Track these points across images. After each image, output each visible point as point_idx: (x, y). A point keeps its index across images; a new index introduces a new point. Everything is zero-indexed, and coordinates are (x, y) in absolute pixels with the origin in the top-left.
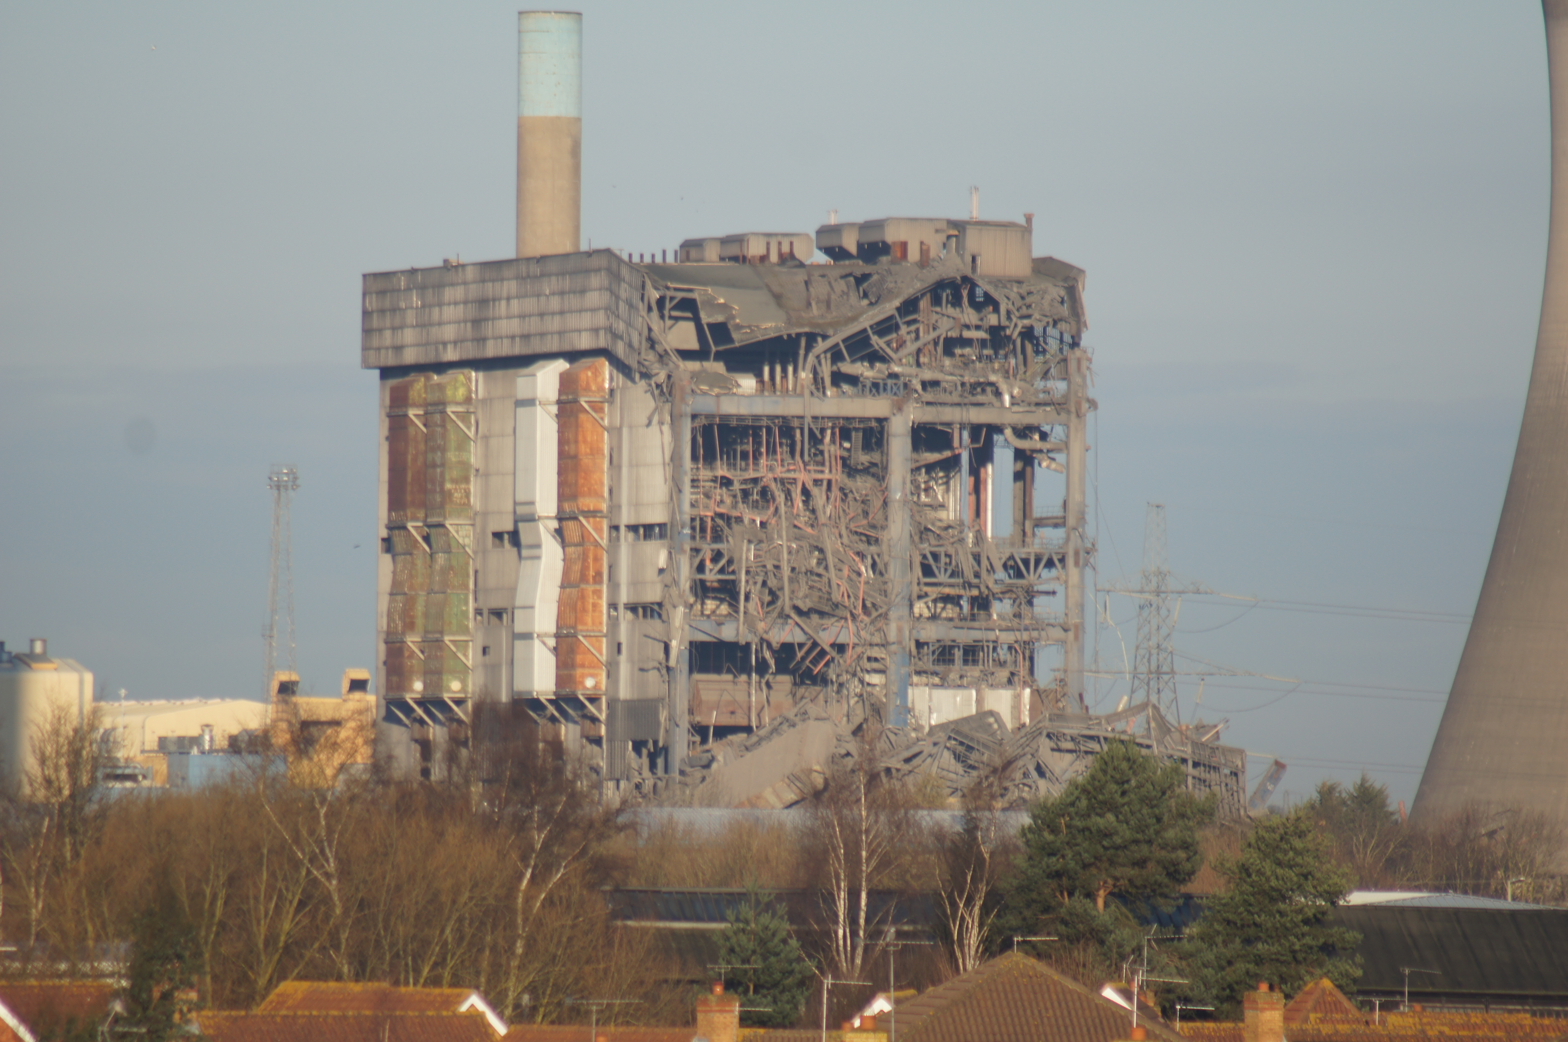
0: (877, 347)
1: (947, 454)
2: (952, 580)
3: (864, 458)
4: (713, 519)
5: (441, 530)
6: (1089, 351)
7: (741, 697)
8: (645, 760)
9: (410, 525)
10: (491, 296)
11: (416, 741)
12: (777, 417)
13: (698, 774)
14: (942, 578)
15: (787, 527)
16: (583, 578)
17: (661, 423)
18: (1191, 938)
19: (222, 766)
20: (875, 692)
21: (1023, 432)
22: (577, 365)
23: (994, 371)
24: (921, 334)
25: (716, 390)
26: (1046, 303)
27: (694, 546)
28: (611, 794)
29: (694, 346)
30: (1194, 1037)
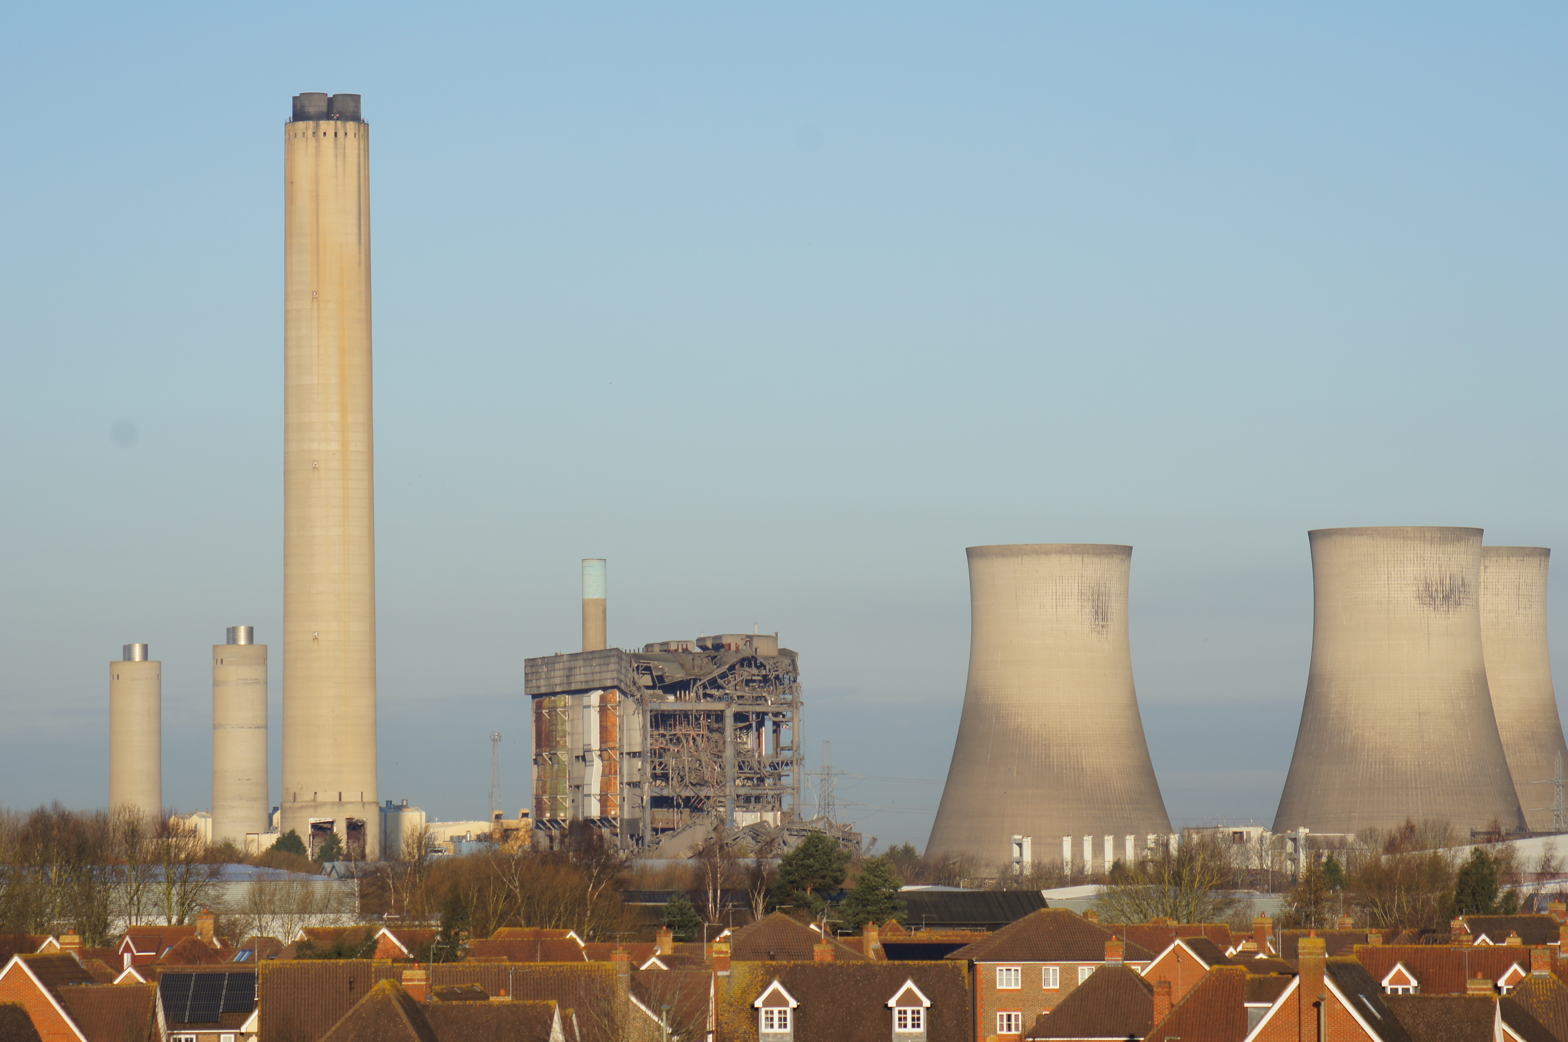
0: (720, 683)
1: (747, 723)
2: (750, 771)
3: (716, 726)
4: (659, 749)
5: (556, 755)
6: (800, 683)
7: (671, 817)
8: (635, 842)
9: (544, 754)
10: (573, 667)
11: (548, 836)
12: (682, 710)
13: (655, 846)
14: (746, 770)
15: (687, 752)
16: (610, 773)
17: (639, 714)
18: (843, 905)
19: (475, 846)
20: (721, 814)
21: (776, 715)
22: (606, 692)
23: (764, 692)
24: (737, 678)
25: (659, 701)
26: (784, 665)
27: (651, 760)
28: (622, 855)
29: (651, 684)
30: (845, 942)
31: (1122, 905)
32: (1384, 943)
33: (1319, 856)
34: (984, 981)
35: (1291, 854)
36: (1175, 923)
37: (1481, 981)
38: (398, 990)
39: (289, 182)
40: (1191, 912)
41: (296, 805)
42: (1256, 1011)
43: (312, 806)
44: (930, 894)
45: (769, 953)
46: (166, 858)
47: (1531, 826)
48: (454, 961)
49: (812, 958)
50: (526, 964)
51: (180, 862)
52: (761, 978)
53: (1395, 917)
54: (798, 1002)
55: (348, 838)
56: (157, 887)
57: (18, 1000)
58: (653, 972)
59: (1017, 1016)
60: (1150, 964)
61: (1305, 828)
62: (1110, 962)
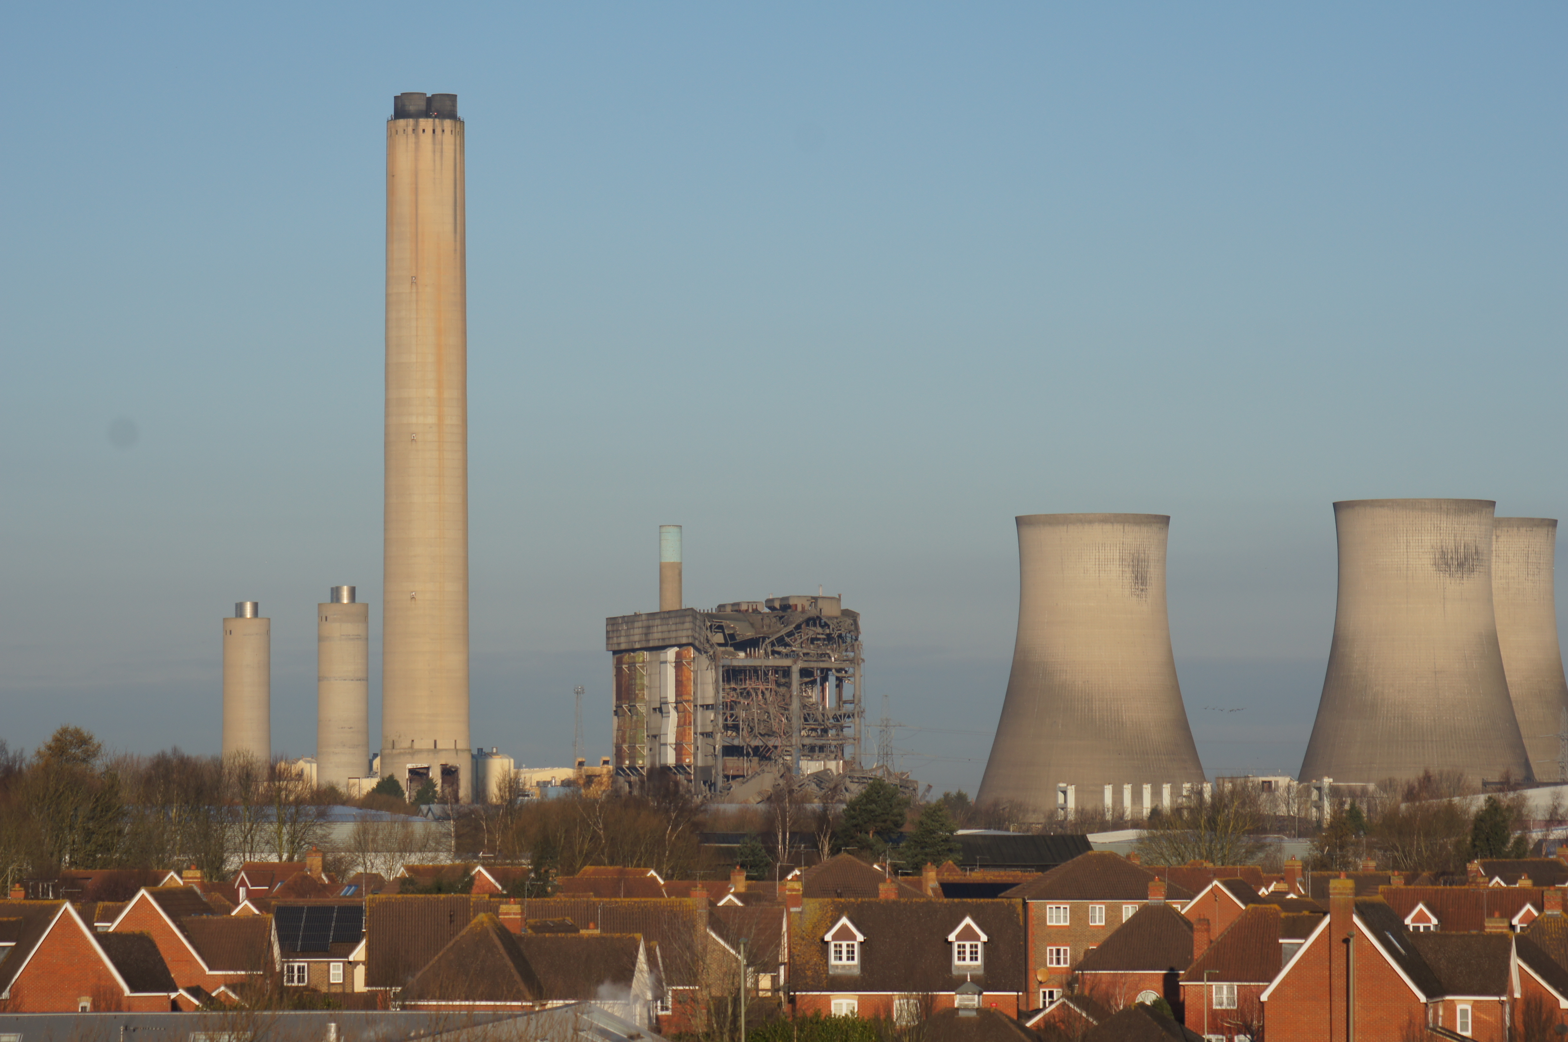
0: (787, 641)
1: (812, 678)
2: (815, 723)
3: (783, 680)
4: (730, 702)
5: (635, 707)
6: (862, 641)
7: (741, 765)
8: (707, 788)
9: (624, 706)
10: (651, 625)
11: (627, 782)
12: (752, 666)
13: (726, 792)
14: (811, 722)
15: (756, 705)
16: (685, 723)
17: (711, 669)
18: (903, 847)
19: (563, 791)
20: (788, 762)
21: (839, 670)
22: (682, 648)
23: (828, 649)
24: (802, 636)
25: (731, 657)
26: (846, 625)
27: (723, 712)
28: (698, 800)
29: (722, 641)
30: (906, 881)
31: (1162, 848)
32: (1405, 884)
33: (1342, 804)
34: (1035, 918)
35: (1316, 802)
36: (1211, 865)
37: (1498, 920)
38: (495, 923)
39: (391, 175)
40: (1225, 855)
41: (395, 751)
42: (1290, 947)
43: (409, 753)
44: (984, 837)
45: (836, 891)
46: (277, 799)
47: (1538, 776)
48: (545, 896)
49: (877, 895)
50: (613, 899)
51: (290, 804)
52: (830, 914)
53: (1415, 860)
54: (864, 936)
55: (443, 782)
56: (269, 827)
57: (145, 930)
58: (729, 907)
59: (1065, 951)
60: (1189, 903)
61: (1329, 777)
62: (1153, 901)
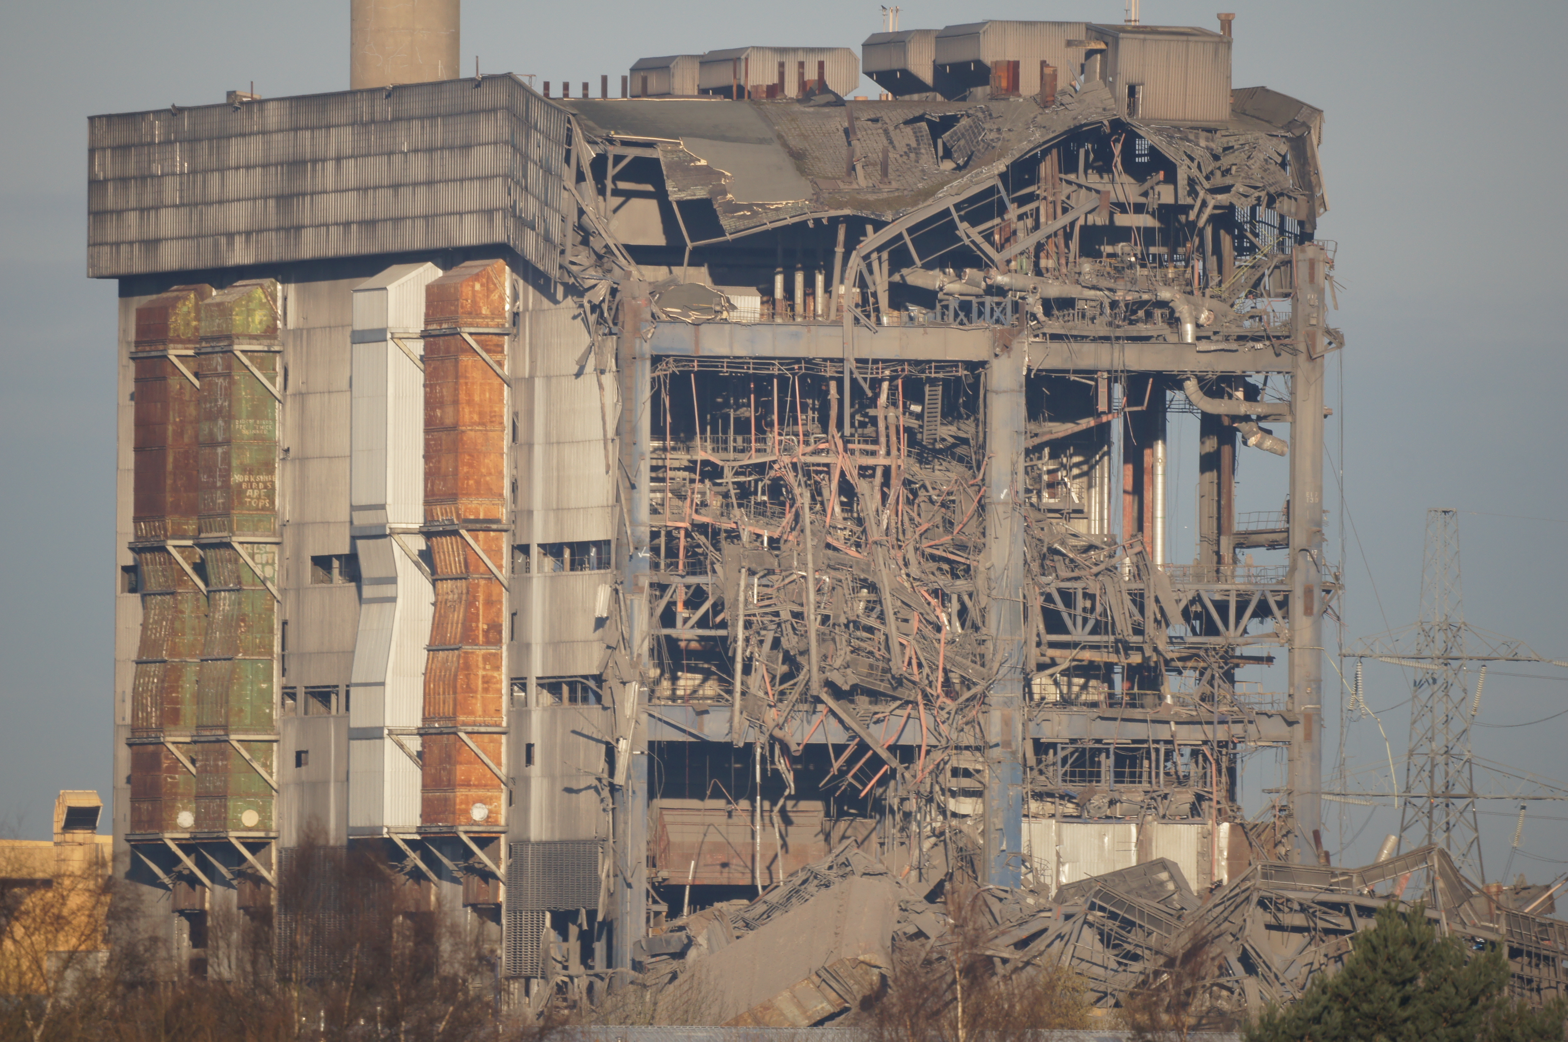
0: (967, 242)
1: (1088, 425)
2: (1096, 638)
3: (947, 432)
4: (688, 535)
5: (226, 553)
6: (1331, 246)
7: (738, 836)
8: (574, 945)
9: (170, 544)
10: (308, 156)
11: (182, 913)
12: (798, 360)
13: (666, 967)
14: (1079, 634)
15: (815, 547)
16: (468, 636)
17: (600, 370)
20: (964, 828)
21: (1216, 386)
22: (455, 271)
23: (1167, 283)
24: (1042, 219)
25: (694, 316)
26: (1256, 165)
27: (655, 579)
28: (521, 1005)
29: (658, 238)
